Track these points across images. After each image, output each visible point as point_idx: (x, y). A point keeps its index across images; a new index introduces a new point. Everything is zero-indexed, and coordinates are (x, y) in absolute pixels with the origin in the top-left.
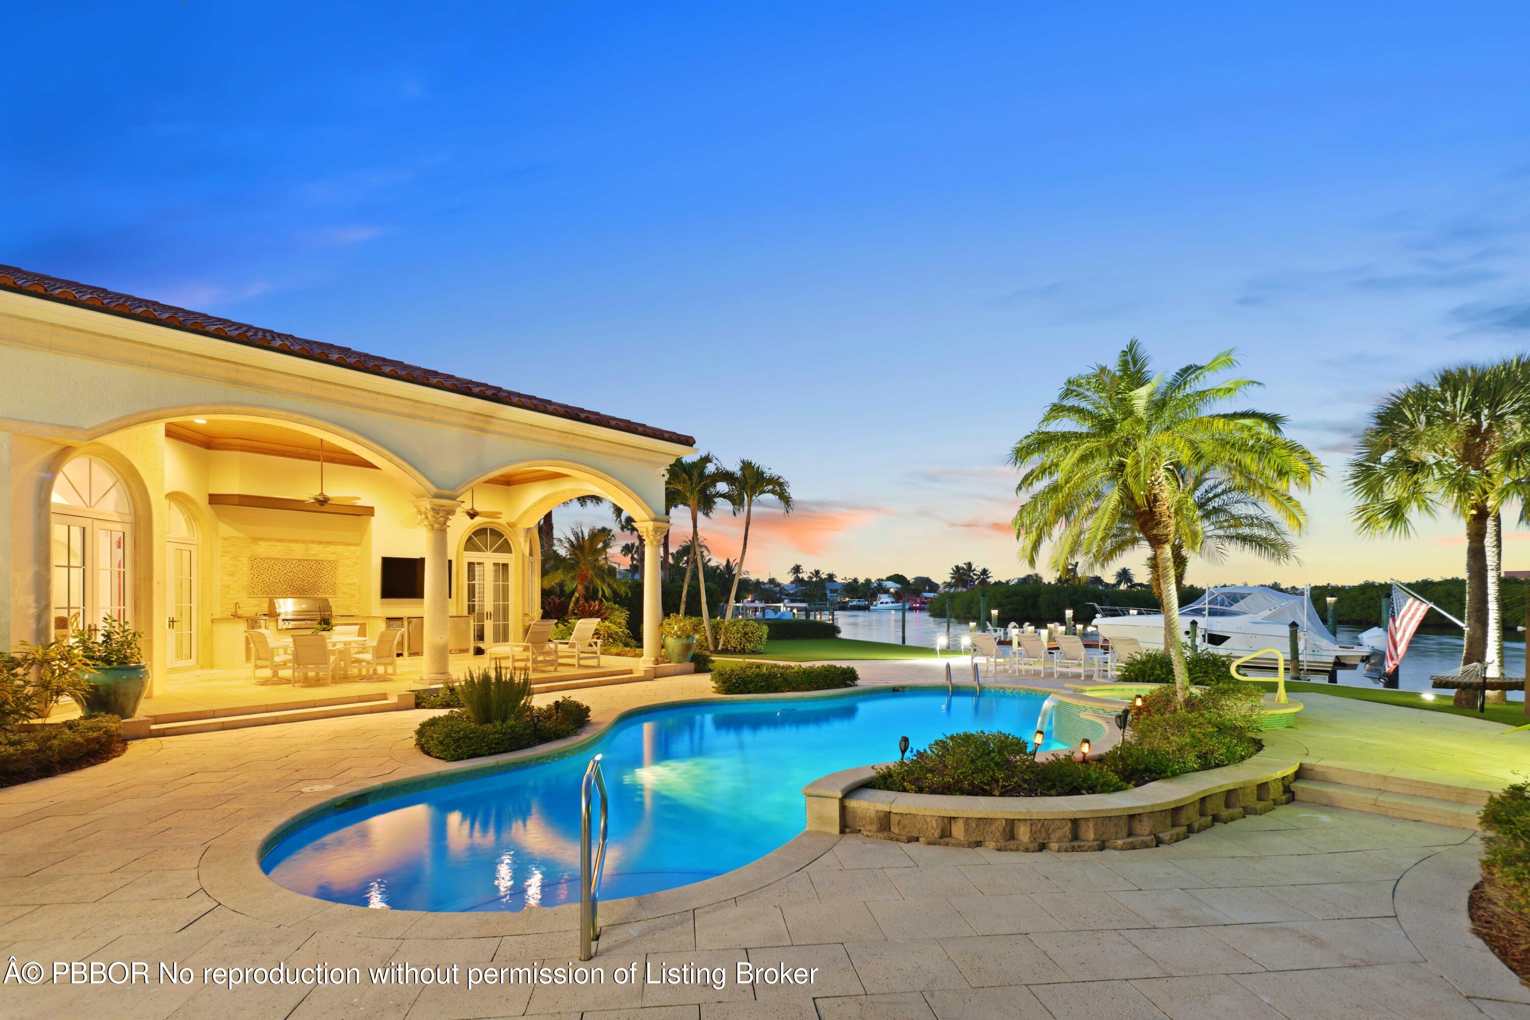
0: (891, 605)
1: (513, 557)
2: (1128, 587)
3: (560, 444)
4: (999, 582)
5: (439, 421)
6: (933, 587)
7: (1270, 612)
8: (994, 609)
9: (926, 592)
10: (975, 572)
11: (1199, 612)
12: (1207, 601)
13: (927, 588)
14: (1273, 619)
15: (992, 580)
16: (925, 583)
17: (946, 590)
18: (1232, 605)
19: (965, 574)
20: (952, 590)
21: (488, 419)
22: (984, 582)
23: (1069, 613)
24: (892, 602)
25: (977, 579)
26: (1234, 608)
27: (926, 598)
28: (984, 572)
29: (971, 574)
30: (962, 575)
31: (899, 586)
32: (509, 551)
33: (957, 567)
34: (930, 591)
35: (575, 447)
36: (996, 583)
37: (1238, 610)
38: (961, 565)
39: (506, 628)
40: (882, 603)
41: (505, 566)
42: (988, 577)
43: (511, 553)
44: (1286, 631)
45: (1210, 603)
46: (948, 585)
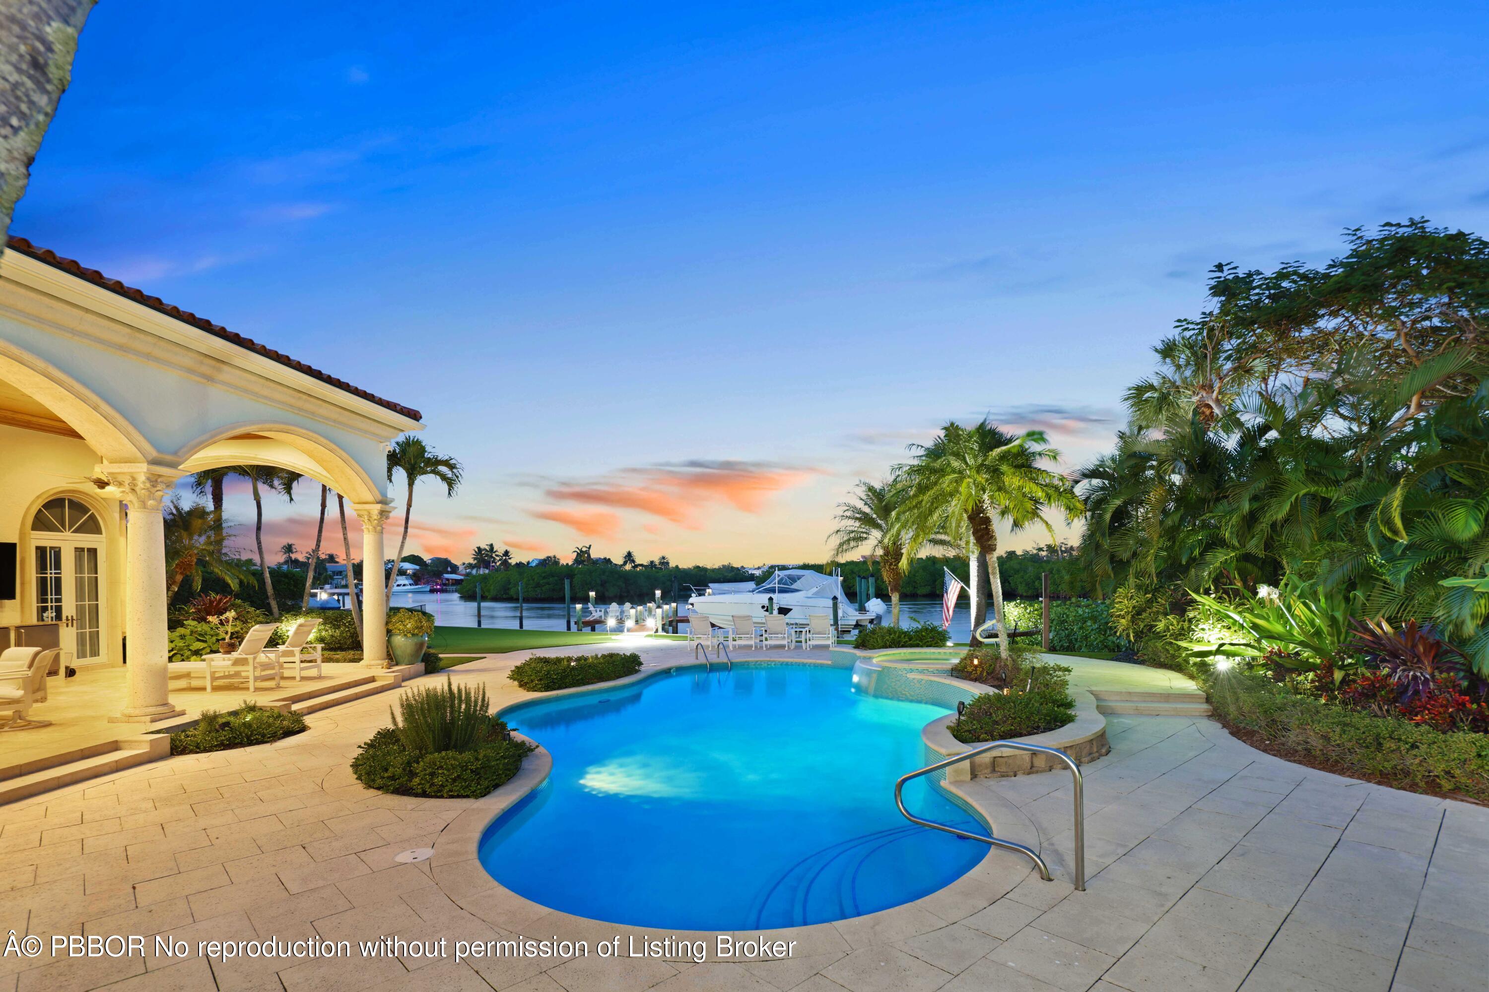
0: (409, 587)
1: (104, 540)
2: (633, 567)
3: (291, 406)
4: (521, 563)
5: (156, 359)
6: (454, 569)
7: (817, 589)
8: (592, 591)
9: (448, 573)
10: (497, 553)
11: (772, 590)
12: (777, 581)
13: (449, 569)
14: (818, 595)
15: (513, 562)
16: (444, 565)
17: (468, 571)
18: (792, 584)
19: (487, 555)
20: (474, 572)
21: (218, 365)
22: (505, 563)
23: (658, 593)
24: (410, 585)
25: (500, 560)
26: (794, 586)
27: (448, 580)
28: (506, 553)
29: (494, 555)
30: (484, 557)
31: (417, 567)
32: (97, 530)
33: (479, 548)
34: (451, 573)
35: (306, 411)
36: (517, 564)
37: (796, 588)
38: (483, 546)
39: (95, 637)
40: (398, 585)
41: (93, 552)
42: (510, 559)
43: (101, 534)
44: (830, 603)
45: (779, 583)
46: (471, 566)
